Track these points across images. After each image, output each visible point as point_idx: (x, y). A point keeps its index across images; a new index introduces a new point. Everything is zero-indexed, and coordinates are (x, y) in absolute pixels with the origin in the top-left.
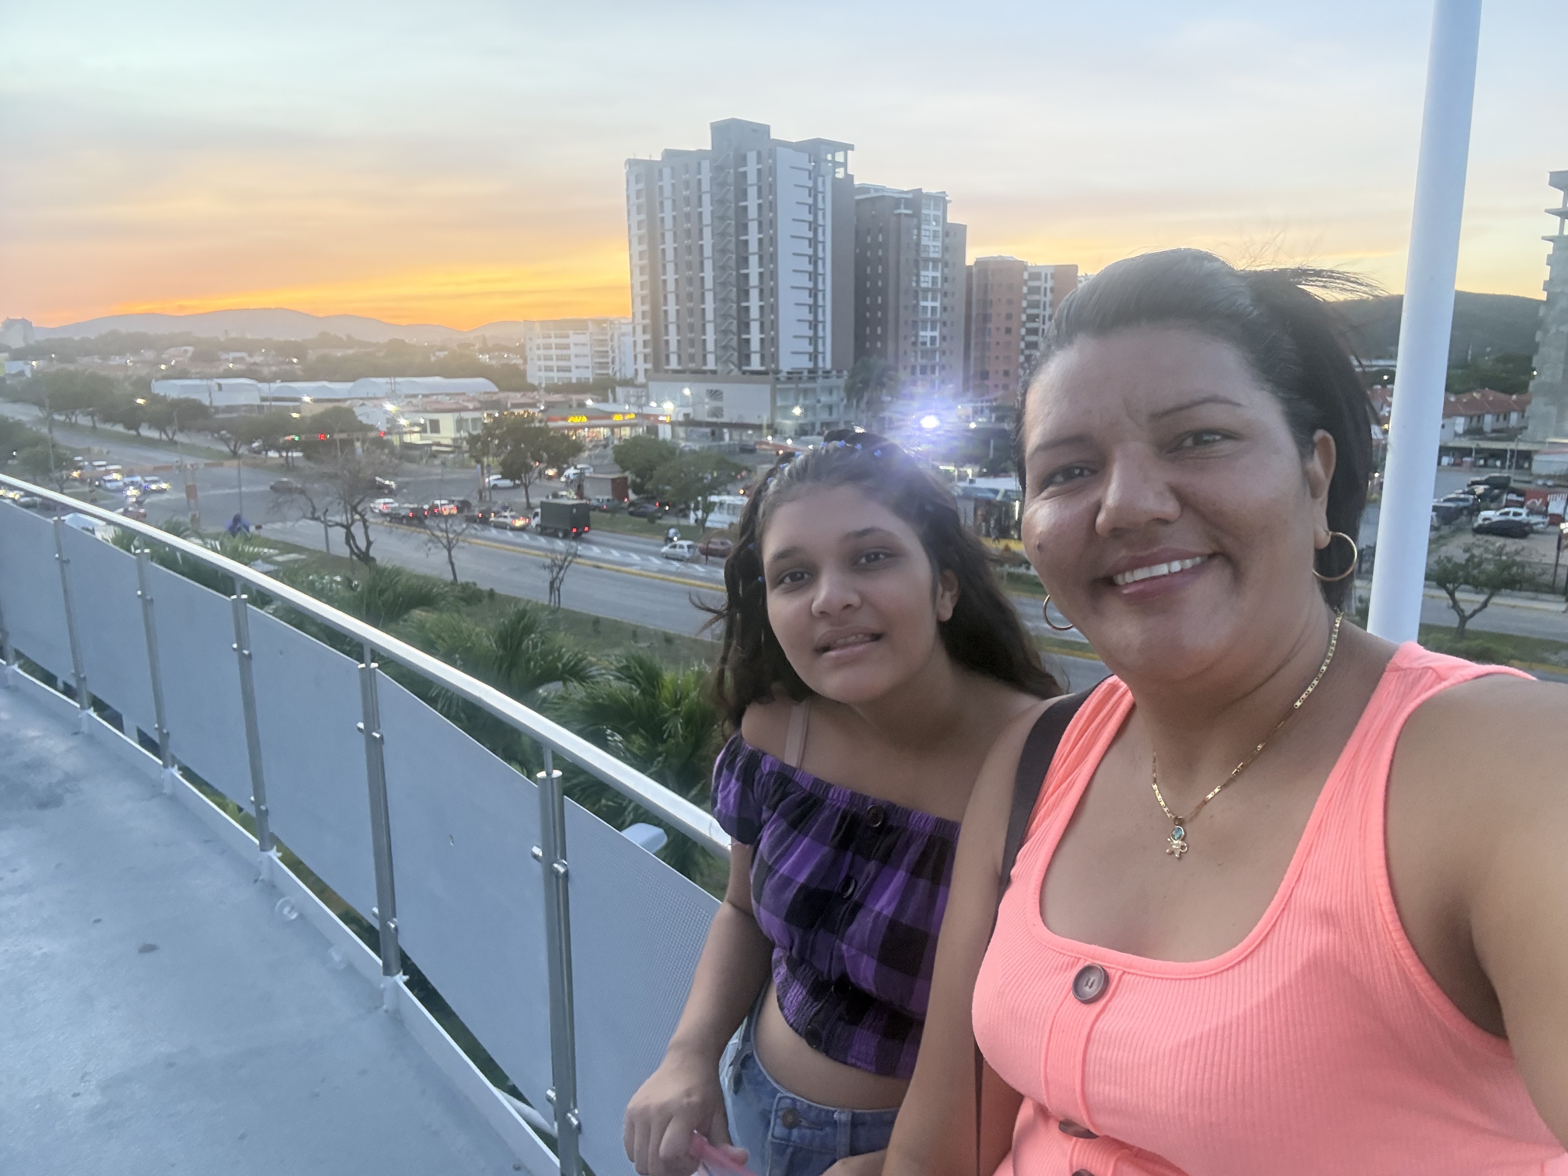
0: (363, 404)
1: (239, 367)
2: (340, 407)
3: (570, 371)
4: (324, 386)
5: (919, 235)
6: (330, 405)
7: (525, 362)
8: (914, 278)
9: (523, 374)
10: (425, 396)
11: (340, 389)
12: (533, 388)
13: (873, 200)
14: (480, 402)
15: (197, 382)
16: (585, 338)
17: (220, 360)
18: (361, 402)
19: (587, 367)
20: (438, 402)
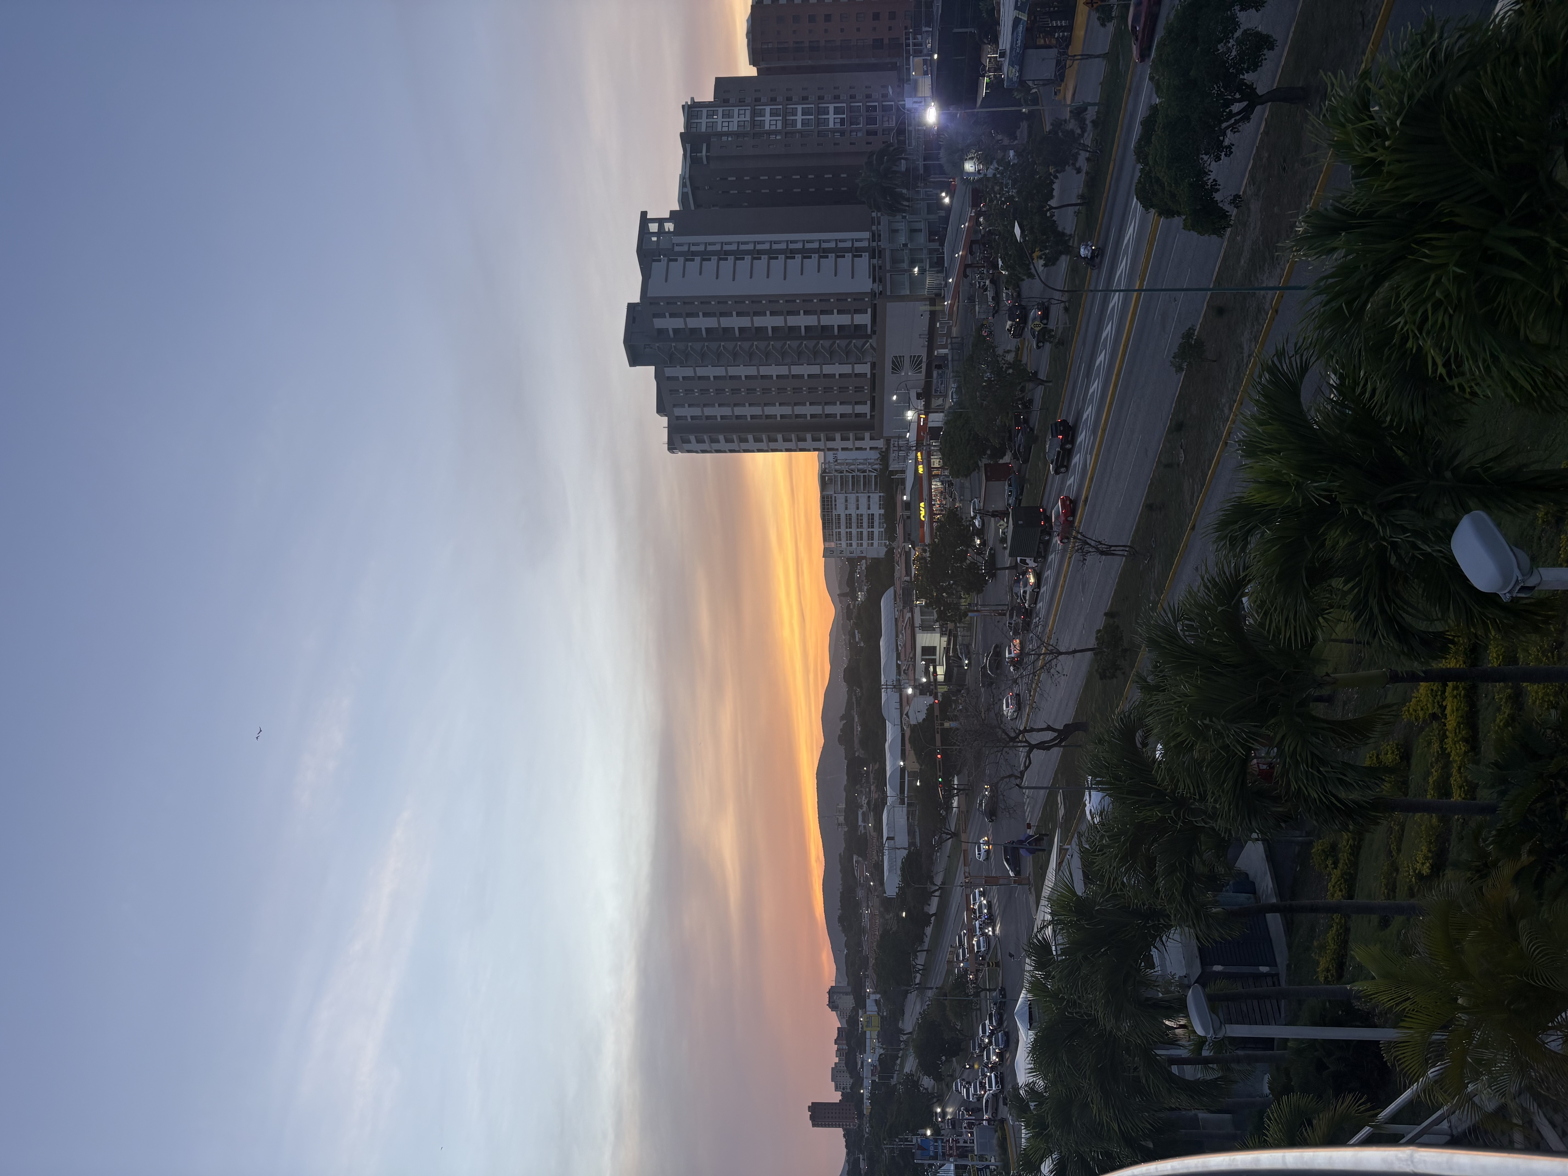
0: (907, 715)
1: (871, 818)
2: (910, 737)
3: (873, 515)
4: (890, 747)
5: (727, 134)
6: (908, 746)
7: (865, 558)
8: (773, 137)
9: (876, 562)
10: (898, 658)
11: (891, 733)
12: (890, 552)
13: (694, 189)
14: (904, 607)
15: (886, 858)
16: (841, 498)
17: (866, 833)
18: (904, 716)
19: (869, 497)
20: (905, 645)
